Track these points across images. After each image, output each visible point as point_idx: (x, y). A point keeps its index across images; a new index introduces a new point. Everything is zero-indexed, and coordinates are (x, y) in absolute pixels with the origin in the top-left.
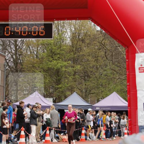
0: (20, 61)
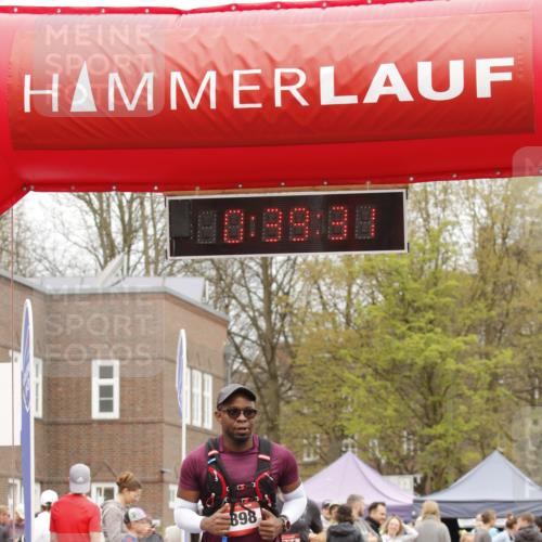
0: (286, 337)
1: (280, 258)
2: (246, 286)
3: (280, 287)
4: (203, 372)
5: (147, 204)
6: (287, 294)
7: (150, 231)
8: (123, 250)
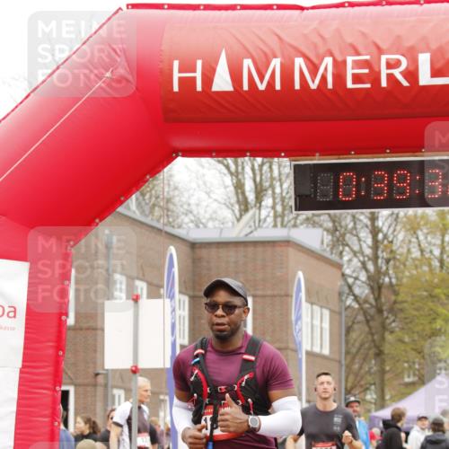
0: (390, 278)
1: (385, 213)
2: (357, 236)
3: (385, 237)
4: (321, 307)
5: (275, 168)
6: (392, 242)
7: (278, 190)
8: (255, 206)
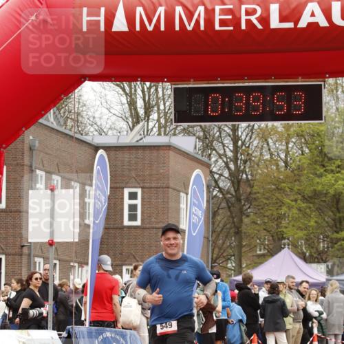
0: (247, 175)
1: (244, 124)
2: (222, 143)
3: (243, 143)
5: (160, 90)
6: (249, 147)
7: (162, 107)
8: (145, 119)
